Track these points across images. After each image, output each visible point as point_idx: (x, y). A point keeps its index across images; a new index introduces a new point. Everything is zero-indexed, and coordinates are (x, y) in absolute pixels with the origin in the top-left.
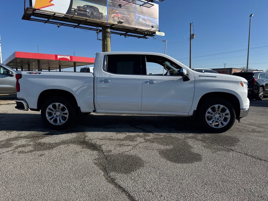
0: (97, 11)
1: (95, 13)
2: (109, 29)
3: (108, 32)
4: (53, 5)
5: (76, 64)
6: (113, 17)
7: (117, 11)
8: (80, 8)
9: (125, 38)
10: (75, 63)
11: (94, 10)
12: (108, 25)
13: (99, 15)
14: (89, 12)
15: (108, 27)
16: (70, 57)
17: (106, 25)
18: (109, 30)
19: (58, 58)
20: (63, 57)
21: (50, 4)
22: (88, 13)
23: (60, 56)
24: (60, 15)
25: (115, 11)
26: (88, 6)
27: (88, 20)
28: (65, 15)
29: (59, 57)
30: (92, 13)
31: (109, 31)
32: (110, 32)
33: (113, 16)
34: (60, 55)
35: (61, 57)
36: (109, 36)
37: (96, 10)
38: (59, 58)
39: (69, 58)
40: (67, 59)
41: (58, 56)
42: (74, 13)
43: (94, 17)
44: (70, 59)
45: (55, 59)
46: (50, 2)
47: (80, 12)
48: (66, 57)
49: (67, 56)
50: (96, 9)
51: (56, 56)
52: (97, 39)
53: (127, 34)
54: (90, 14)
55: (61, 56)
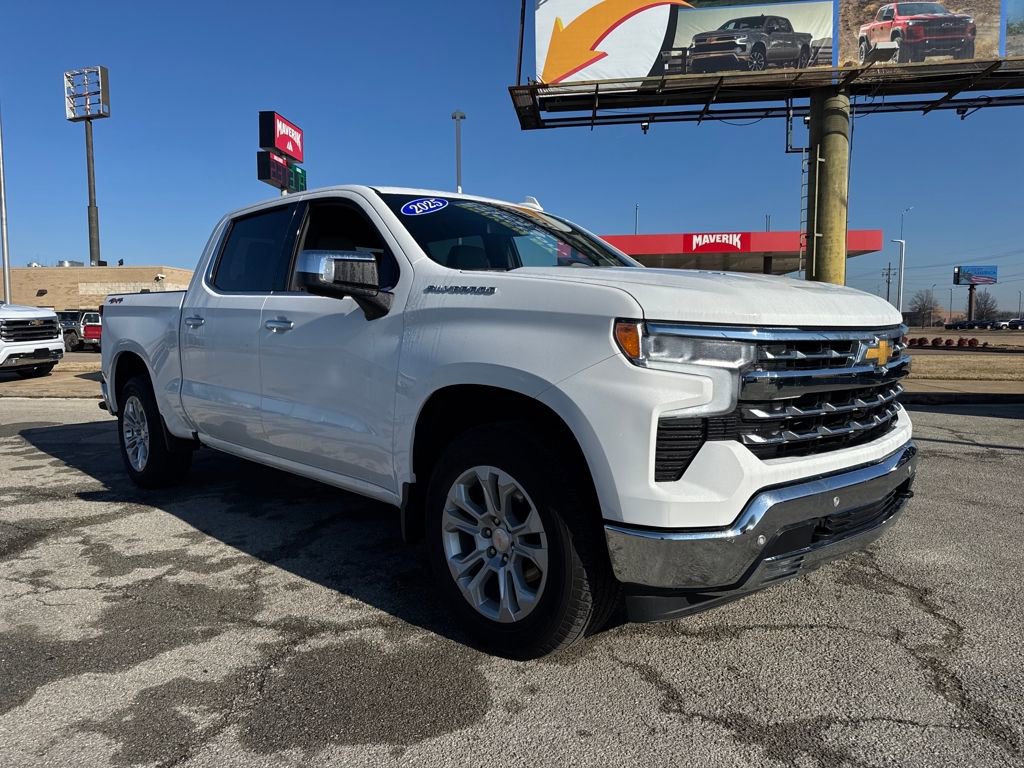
0: (783, 30)
1: (773, 43)
2: (842, 97)
3: (839, 112)
4: (604, 55)
5: (774, 261)
6: (862, 39)
7: (885, 7)
8: (705, 40)
9: (963, 118)
10: (771, 258)
11: (770, 31)
12: (835, 82)
13: (794, 45)
14: (743, 48)
15: (834, 90)
16: (739, 236)
17: (823, 84)
18: (843, 102)
19: (694, 247)
20: (712, 241)
21: (593, 55)
22: (738, 50)
23: (700, 237)
24: (628, 85)
25: (876, 10)
26: (738, 22)
27: (725, 82)
28: (645, 82)
29: (697, 240)
30: (759, 47)
31: (840, 105)
32: (847, 110)
33: (861, 34)
34: (703, 235)
35: (707, 240)
36: (840, 129)
37: (777, 30)
38: (697, 245)
39: (736, 241)
40: (729, 245)
41: (695, 237)
42: (678, 65)
43: (766, 62)
44: (739, 247)
45: (685, 249)
46: (593, 48)
47: (705, 56)
48: (725, 239)
49: (729, 234)
50: (778, 23)
51: (688, 239)
52: (787, 152)
53: (954, 98)
54: (748, 52)
55: (706, 236)
